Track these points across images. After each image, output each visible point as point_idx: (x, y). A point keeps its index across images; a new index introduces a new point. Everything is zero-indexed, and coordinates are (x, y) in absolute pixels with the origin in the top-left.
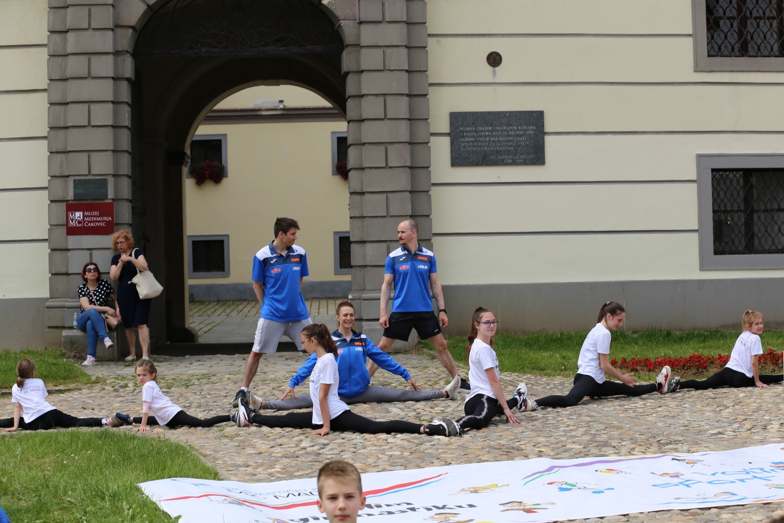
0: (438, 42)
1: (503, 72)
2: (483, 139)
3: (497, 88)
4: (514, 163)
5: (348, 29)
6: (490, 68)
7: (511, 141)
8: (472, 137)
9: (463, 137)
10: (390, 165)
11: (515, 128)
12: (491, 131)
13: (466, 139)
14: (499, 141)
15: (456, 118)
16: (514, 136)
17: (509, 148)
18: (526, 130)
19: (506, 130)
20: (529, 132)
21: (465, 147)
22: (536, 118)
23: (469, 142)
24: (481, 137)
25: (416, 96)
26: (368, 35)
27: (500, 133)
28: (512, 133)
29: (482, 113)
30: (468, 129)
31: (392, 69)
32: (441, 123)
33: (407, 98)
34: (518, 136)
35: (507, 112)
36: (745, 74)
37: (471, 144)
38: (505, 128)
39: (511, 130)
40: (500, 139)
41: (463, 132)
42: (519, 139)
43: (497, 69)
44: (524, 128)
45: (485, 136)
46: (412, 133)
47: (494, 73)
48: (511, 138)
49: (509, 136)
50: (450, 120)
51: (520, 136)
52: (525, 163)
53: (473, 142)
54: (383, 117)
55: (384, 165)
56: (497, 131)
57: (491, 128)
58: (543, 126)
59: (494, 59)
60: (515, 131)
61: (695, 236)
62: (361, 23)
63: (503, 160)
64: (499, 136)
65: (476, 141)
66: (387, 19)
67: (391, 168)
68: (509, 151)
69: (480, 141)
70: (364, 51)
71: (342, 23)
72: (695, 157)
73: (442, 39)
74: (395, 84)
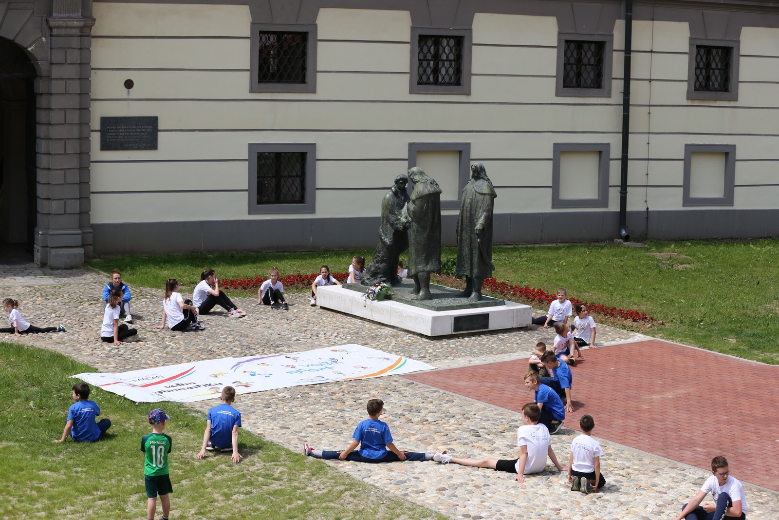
0: (95, 73)
1: (134, 92)
2: (121, 134)
3: (130, 102)
4: (139, 149)
5: (42, 66)
6: (126, 90)
7: (138, 135)
8: (114, 132)
9: (109, 132)
10: (67, 152)
11: (140, 127)
12: (126, 129)
13: (111, 134)
14: (130, 135)
15: (105, 121)
16: (139, 132)
17: (136, 140)
18: (147, 129)
19: (135, 129)
20: (148, 130)
21: (109, 138)
22: (152, 122)
23: (112, 136)
24: (119, 132)
25: (84, 110)
26: (56, 72)
27: (131, 130)
28: (139, 130)
29: (120, 118)
30: (112, 127)
31: (70, 93)
32: (96, 124)
33: (79, 111)
34: (141, 132)
35: (136, 117)
36: (280, 94)
37: (113, 137)
38: (134, 127)
39: (137, 128)
40: (131, 134)
41: (109, 129)
42: (142, 134)
43: (130, 90)
44: (146, 127)
45: (122, 132)
46: (81, 132)
47: (129, 93)
48: (138, 134)
49: (136, 132)
50: (101, 122)
51: (143, 132)
52: (146, 148)
53: (114, 135)
54: (64, 123)
55: (64, 153)
56: (129, 129)
57: (125, 127)
58: (157, 126)
59: (129, 84)
60: (140, 129)
61: (246, 193)
62: (51, 64)
63: (132, 147)
64: (130, 132)
65: (116, 135)
66: (68, 62)
67: (68, 154)
68: (136, 141)
69: (119, 135)
70: (53, 82)
71: (40, 62)
72: (248, 146)
73: (98, 71)
74: (72, 103)
